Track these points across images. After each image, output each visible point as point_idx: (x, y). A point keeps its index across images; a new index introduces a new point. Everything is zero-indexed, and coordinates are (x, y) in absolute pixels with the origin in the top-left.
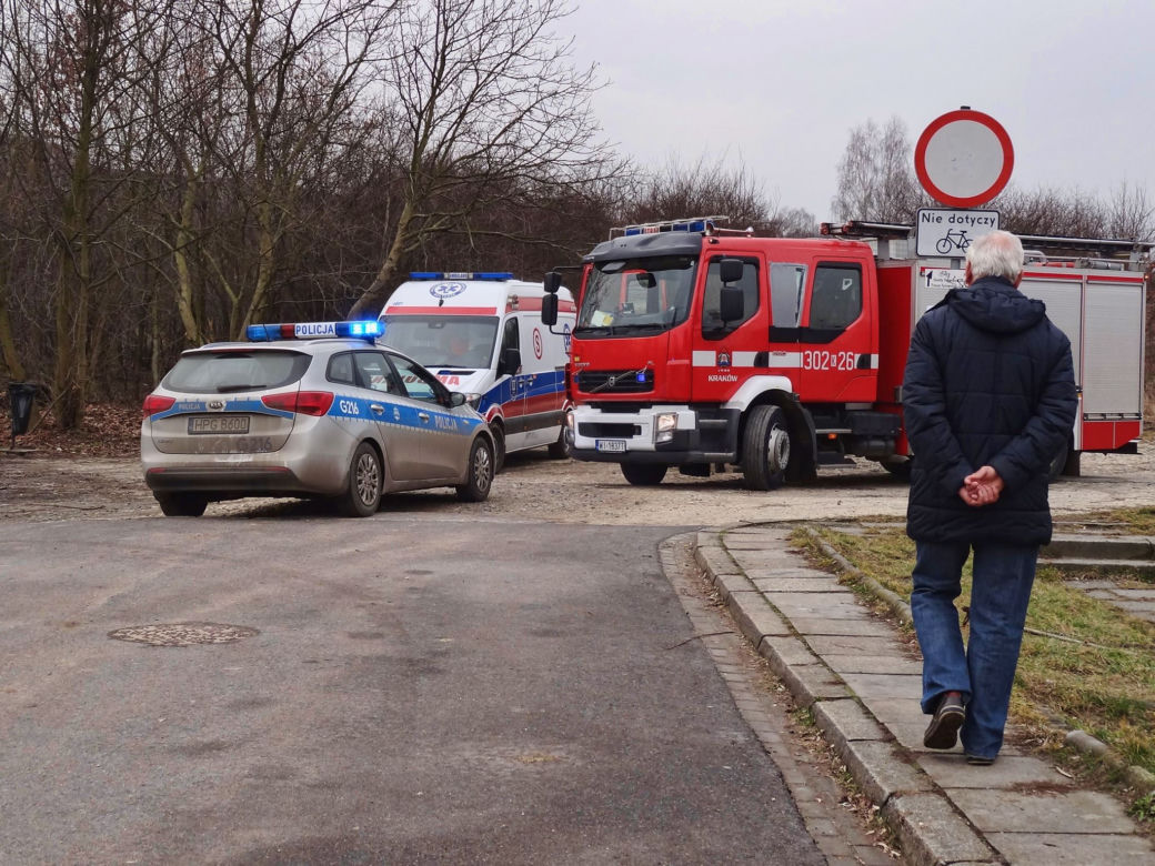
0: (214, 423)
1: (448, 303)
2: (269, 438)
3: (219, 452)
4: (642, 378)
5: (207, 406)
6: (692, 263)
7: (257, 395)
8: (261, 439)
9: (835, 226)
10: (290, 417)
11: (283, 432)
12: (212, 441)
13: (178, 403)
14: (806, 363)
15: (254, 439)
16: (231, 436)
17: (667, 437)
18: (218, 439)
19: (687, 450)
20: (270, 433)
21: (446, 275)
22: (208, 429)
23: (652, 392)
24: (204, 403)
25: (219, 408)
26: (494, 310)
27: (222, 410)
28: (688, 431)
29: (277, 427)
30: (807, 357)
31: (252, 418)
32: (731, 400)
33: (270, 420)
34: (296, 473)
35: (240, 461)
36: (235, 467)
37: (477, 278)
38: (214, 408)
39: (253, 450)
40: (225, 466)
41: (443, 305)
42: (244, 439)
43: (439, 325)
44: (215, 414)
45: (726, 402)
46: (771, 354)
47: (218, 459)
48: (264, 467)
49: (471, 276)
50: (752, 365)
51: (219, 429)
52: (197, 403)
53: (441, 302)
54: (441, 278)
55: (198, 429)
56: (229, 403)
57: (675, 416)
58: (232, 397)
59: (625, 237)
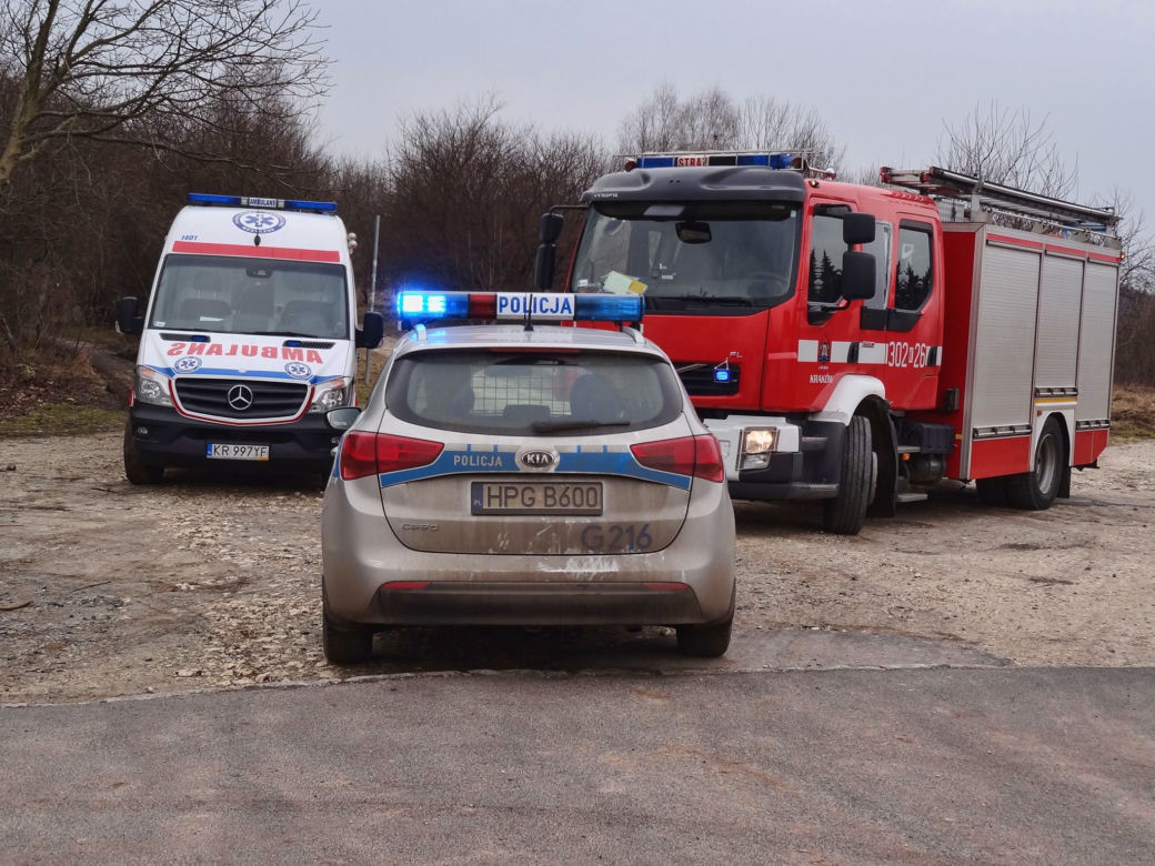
0: (528, 494)
1: (268, 241)
2: (646, 526)
3: (541, 551)
4: (722, 376)
5: (518, 460)
6: (793, 214)
7: (621, 442)
8: (631, 527)
9: (894, 172)
10: (683, 484)
11: (672, 514)
12: (528, 531)
13: (452, 454)
14: (890, 359)
15: (615, 527)
16: (569, 520)
17: (759, 463)
18: (542, 526)
19: (787, 481)
20: (647, 517)
21: (244, 201)
22: (516, 504)
23: (738, 396)
24: (512, 455)
25: (544, 464)
26: (335, 255)
27: (552, 470)
28: (791, 455)
29: (660, 504)
30: (891, 349)
31: (607, 486)
32: (826, 409)
33: (644, 489)
34: (698, 594)
35: (594, 570)
36: (583, 583)
37: (289, 207)
38: (536, 464)
39: (613, 549)
40: (565, 581)
41: (261, 245)
42: (597, 527)
43: (262, 273)
44: (534, 475)
45: (818, 411)
46: (861, 344)
47: (545, 566)
48: (642, 584)
49: (281, 203)
50: (846, 361)
51: (539, 506)
52: (496, 453)
53: (257, 241)
54: (236, 204)
55: (495, 505)
56: (565, 456)
57: (774, 432)
58: (571, 443)
59: (673, 168)
